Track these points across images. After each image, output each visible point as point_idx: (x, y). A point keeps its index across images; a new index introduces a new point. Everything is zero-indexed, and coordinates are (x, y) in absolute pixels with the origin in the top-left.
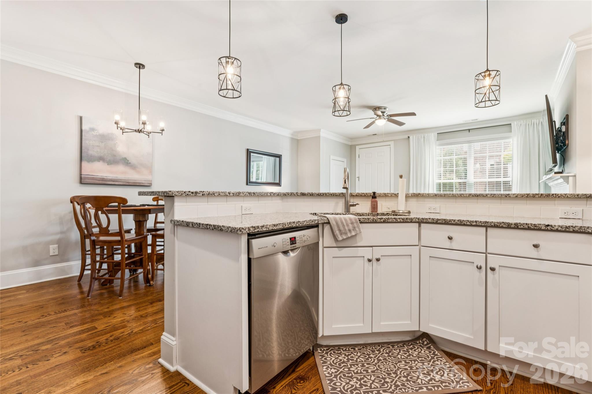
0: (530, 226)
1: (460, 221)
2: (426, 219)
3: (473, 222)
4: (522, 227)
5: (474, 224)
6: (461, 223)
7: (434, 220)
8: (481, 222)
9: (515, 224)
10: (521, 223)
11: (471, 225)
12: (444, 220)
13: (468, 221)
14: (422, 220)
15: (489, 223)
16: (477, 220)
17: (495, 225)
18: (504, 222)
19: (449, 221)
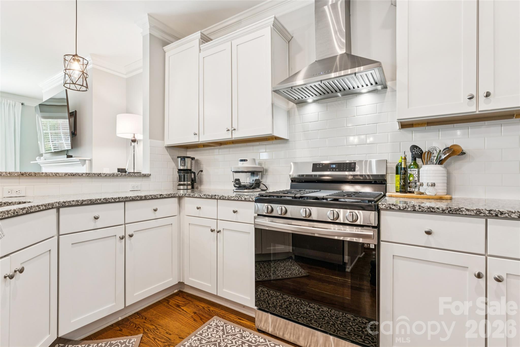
0: (152, 196)
1: (106, 199)
2: (69, 202)
3: (116, 199)
4: (148, 198)
5: (118, 200)
6: (106, 201)
7: (78, 202)
8: (123, 197)
9: (145, 197)
10: (148, 195)
11: (115, 202)
12: (90, 201)
13: (112, 198)
14: (64, 204)
15: (128, 198)
16: (119, 197)
17: (132, 199)
18: (138, 195)
19: (95, 200)
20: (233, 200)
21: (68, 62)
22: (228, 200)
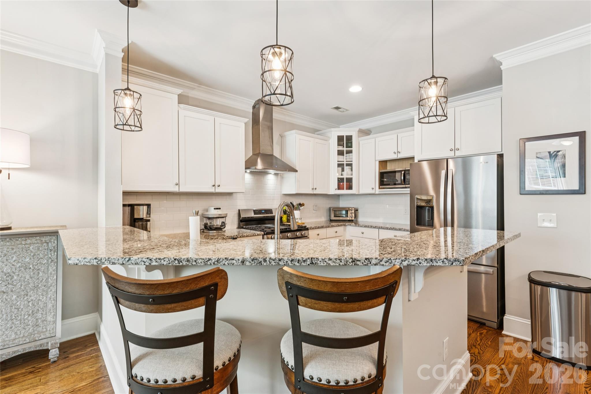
20: (250, 236)
21: (118, 96)
22: (246, 237)
